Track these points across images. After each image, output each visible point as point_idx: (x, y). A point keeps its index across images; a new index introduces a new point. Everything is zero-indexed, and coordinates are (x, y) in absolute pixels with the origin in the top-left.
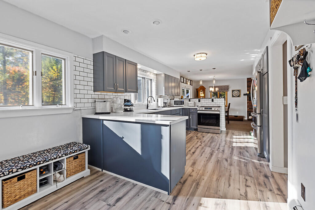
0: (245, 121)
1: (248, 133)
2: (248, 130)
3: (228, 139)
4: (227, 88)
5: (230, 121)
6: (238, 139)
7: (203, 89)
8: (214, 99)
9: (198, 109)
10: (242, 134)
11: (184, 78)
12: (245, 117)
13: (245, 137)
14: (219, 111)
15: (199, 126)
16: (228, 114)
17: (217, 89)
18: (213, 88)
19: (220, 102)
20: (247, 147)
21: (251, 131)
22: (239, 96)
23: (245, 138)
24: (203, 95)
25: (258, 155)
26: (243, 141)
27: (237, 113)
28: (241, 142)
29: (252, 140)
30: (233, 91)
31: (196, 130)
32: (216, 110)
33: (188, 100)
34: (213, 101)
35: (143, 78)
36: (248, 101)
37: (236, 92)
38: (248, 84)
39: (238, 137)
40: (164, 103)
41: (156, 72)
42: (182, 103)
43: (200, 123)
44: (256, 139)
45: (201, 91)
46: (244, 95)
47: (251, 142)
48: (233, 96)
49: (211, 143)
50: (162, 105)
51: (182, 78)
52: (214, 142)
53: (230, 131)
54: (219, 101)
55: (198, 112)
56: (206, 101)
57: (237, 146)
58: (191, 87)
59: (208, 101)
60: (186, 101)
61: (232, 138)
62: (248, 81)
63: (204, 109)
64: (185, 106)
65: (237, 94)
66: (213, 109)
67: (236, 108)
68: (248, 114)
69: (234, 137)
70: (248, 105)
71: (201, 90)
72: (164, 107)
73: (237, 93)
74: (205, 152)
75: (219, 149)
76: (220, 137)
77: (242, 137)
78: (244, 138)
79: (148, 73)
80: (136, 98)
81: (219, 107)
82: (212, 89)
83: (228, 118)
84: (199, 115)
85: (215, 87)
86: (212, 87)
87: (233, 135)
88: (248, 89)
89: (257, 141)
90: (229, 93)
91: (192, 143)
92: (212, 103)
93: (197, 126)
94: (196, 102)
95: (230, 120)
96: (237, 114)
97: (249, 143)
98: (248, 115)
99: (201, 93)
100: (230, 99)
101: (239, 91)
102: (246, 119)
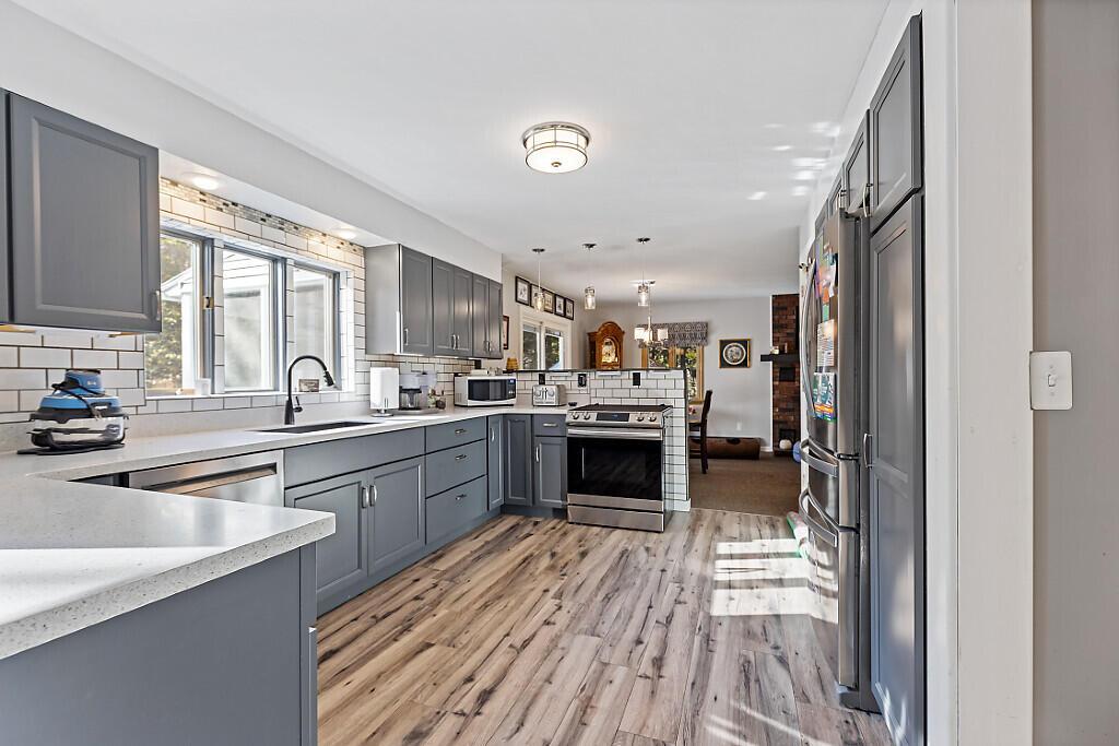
0: (767, 457)
1: (781, 519)
2: (779, 507)
3: (694, 565)
4: (701, 332)
5: (710, 462)
6: (736, 563)
7: (615, 334)
8: (643, 375)
9: (569, 419)
10: (754, 531)
11: (530, 286)
12: (765, 445)
13: (770, 545)
14: (657, 428)
15: (572, 498)
16: (704, 432)
17: (662, 334)
18: (646, 329)
19: (667, 386)
20: (777, 616)
21: (792, 514)
22: (744, 364)
23: (767, 556)
24: (611, 359)
25: (842, 695)
26: (760, 575)
27: (739, 428)
28: (749, 585)
29: (799, 568)
30: (723, 344)
31: (561, 513)
32: (646, 422)
33: (536, 376)
34: (637, 380)
35: (275, 260)
36: (777, 383)
37: (733, 350)
38: (776, 317)
39: (738, 548)
40: (402, 390)
41: (349, 233)
42: (506, 390)
43: (576, 484)
44: (824, 558)
45: (607, 344)
46: (764, 358)
47: (798, 582)
48: (724, 364)
49: (607, 598)
50: (386, 401)
51: (521, 286)
52: (627, 587)
53: (708, 512)
54: (662, 384)
55: (571, 431)
56: (609, 383)
57: (732, 617)
58: (566, 325)
59: (617, 384)
60: (526, 383)
61: (712, 553)
62: (776, 304)
63: (593, 417)
64: (518, 403)
65: (736, 355)
66: (633, 418)
67: (734, 408)
68: (777, 431)
69: (723, 548)
70: (777, 396)
71: (608, 340)
72: (403, 409)
73: (738, 353)
74: (557, 681)
75: (641, 647)
76: (661, 550)
77: (754, 546)
78: (766, 551)
79: (315, 241)
80: (208, 365)
81: (663, 408)
82: (643, 335)
83: (703, 450)
84: (575, 444)
85: (655, 328)
86: (645, 326)
87: (716, 536)
88: (778, 335)
89: (830, 574)
90: (711, 352)
91: (513, 602)
92: (636, 392)
93: (564, 498)
94: (568, 385)
95: (710, 458)
96: (738, 431)
97: (786, 590)
98: (778, 435)
99: (605, 349)
100: (714, 376)
101: (745, 343)
102: (769, 449)
